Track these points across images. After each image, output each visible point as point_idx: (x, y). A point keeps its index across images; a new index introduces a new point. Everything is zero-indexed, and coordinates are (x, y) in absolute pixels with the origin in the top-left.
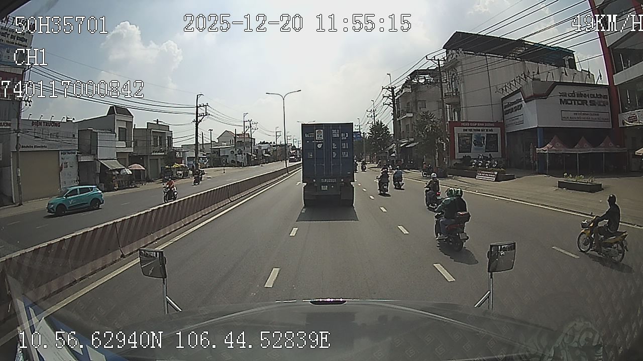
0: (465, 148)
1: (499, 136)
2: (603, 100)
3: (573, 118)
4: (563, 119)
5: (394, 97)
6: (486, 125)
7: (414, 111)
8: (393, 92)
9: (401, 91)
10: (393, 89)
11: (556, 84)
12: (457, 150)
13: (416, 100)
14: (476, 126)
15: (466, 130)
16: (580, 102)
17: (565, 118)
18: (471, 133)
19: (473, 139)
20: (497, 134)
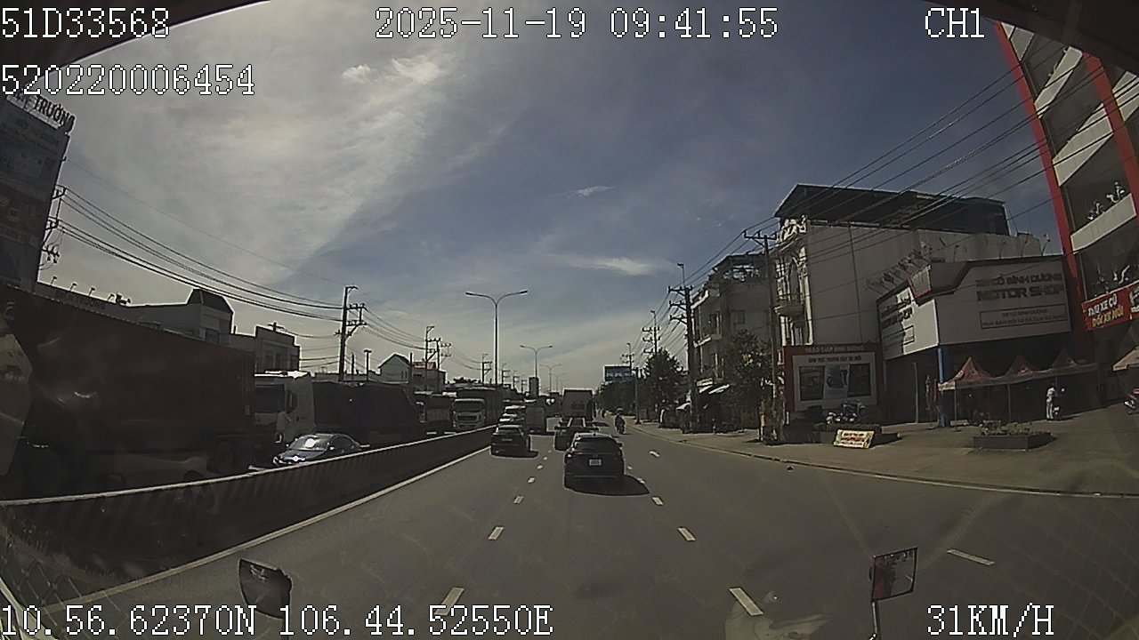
0: (812, 391)
1: (873, 368)
2: (1053, 282)
3: (1001, 323)
4: (984, 326)
5: (689, 305)
6: (849, 349)
8: (687, 296)
10: (687, 290)
11: (970, 265)
12: (798, 396)
13: (728, 309)
14: (833, 352)
15: (815, 360)
16: (1013, 293)
17: (986, 324)
18: (823, 364)
19: (827, 375)
20: (868, 365)
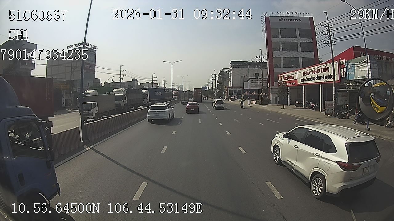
0: (231, 93)
1: (242, 91)
2: (265, 82)
6: (238, 87)
7: (222, 82)
8: (215, 76)
9: (218, 75)
10: (216, 75)
11: (250, 78)
12: (229, 94)
13: (223, 78)
15: (232, 89)
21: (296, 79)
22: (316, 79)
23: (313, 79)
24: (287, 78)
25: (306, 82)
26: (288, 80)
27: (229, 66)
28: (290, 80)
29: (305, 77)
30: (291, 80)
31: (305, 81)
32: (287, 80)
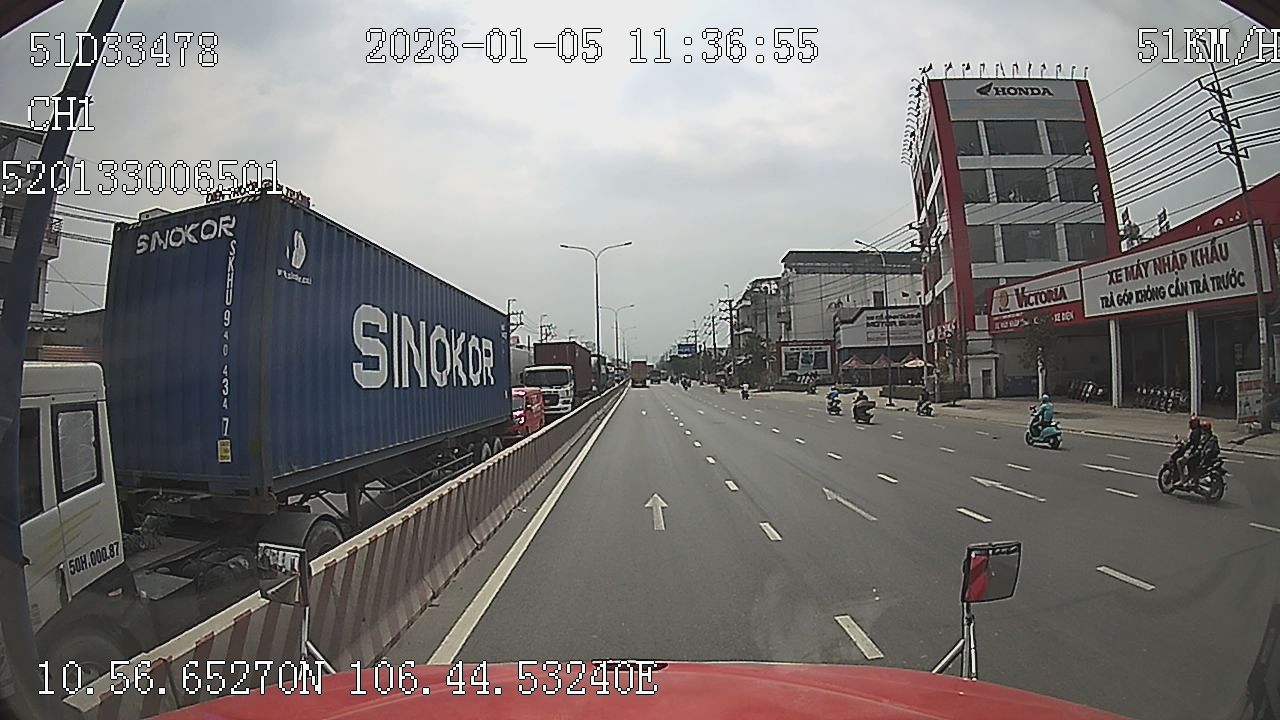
0: (792, 364)
1: (829, 354)
2: (914, 319)
4: (869, 339)
5: (731, 310)
6: (814, 343)
7: (754, 325)
8: (730, 305)
10: (730, 301)
11: (863, 309)
12: (784, 368)
13: (756, 313)
14: (805, 345)
15: (794, 349)
16: (888, 324)
18: (799, 351)
19: (801, 357)
20: (826, 352)
21: (1080, 298)
22: (1173, 291)
23: (1158, 293)
24: (1032, 299)
25: (1124, 309)
26: (1041, 305)
27: (779, 270)
28: (1047, 304)
29: (1118, 290)
30: (1053, 303)
31: (1120, 305)
32: (1035, 306)
